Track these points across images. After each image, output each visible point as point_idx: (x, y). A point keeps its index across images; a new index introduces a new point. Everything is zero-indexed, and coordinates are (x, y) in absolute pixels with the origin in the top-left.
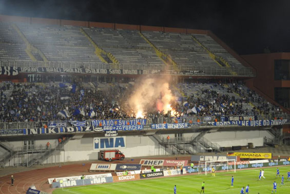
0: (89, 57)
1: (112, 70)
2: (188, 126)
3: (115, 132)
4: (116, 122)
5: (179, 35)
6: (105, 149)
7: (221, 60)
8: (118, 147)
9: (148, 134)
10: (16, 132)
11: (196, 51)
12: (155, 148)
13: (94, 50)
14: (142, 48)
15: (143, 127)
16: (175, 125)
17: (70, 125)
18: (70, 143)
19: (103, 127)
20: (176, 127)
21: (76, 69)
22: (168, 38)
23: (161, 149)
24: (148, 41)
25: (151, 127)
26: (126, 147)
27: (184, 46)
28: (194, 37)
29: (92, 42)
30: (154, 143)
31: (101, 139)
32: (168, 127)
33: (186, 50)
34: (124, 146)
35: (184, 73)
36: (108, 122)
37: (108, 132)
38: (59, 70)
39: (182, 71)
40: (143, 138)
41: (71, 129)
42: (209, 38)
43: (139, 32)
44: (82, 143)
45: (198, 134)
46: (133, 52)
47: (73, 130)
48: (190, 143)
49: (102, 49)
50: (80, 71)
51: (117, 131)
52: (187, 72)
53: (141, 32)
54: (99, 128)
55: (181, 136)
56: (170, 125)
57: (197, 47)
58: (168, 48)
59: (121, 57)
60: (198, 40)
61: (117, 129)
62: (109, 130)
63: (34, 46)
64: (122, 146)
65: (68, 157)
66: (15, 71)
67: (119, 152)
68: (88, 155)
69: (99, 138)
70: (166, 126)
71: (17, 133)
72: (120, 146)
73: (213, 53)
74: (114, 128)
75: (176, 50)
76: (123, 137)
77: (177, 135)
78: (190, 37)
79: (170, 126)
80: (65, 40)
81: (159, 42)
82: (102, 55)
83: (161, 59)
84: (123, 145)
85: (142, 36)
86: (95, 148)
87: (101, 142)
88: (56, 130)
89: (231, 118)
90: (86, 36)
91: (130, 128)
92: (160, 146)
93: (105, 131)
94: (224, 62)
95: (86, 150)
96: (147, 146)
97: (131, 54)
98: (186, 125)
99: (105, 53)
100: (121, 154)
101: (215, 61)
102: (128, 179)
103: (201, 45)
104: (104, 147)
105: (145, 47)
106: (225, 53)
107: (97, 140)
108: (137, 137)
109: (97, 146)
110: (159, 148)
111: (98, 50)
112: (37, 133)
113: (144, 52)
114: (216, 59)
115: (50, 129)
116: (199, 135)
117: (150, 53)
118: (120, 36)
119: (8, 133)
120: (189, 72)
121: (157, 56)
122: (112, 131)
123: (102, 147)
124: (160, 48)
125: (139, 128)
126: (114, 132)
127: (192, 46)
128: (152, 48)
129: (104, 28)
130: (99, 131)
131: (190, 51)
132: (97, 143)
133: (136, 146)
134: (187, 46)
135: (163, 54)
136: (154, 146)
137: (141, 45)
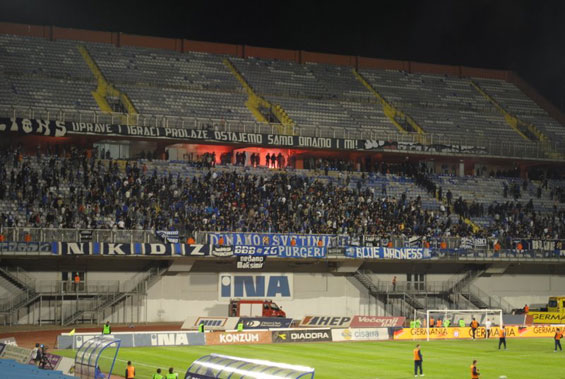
0: (229, 111)
1: (273, 137)
2: (433, 255)
3: (261, 259)
4: (265, 240)
5: (444, 78)
6: (245, 297)
7: (530, 128)
8: (274, 295)
9: (341, 270)
10: (35, 247)
11: (473, 110)
12: (361, 303)
13: (246, 99)
14: (353, 100)
15: (325, 252)
16: (401, 252)
17: (160, 239)
18: (166, 281)
19: (233, 248)
20: (405, 254)
21: (193, 132)
22: (417, 83)
23: (374, 306)
24: (369, 87)
25: (344, 252)
26: (294, 298)
27: (449, 98)
28: (477, 84)
29: (245, 84)
30: (358, 292)
31: (236, 278)
32: (385, 255)
33: (452, 106)
34: (288, 295)
35: (437, 150)
36: (248, 238)
37: (245, 259)
38: (155, 131)
39: (434, 146)
40: (332, 280)
41: (158, 249)
42: (511, 87)
43: (354, 71)
44: (193, 282)
45: (461, 277)
46: (331, 105)
47: (163, 249)
48: (439, 296)
49: (263, 98)
50: (202, 135)
51: (265, 257)
52: (445, 147)
53: (357, 70)
54: (224, 249)
55: (422, 279)
56: (389, 250)
57: (478, 102)
58: (412, 102)
59: (302, 114)
60: (484, 90)
61: (266, 253)
62: (247, 255)
63: (114, 87)
64: (283, 295)
65: (161, 312)
66: (61, 129)
67: (272, 306)
68: (207, 309)
69: (233, 275)
70: (381, 254)
71: (37, 250)
72: (279, 295)
73: (513, 114)
74: (260, 251)
75: (431, 107)
76: (286, 275)
77: (413, 277)
78: (467, 83)
79: (390, 254)
80: (186, 79)
81: (394, 91)
82: (261, 109)
83: (392, 122)
84: (286, 293)
85: (358, 78)
86: (224, 295)
87: (236, 283)
88: (126, 248)
89: (536, 245)
90: (233, 72)
91: (295, 252)
92: (373, 299)
93: (239, 256)
94: (536, 134)
95: (201, 299)
96: (343, 298)
97: (326, 110)
98: (427, 252)
99: (268, 105)
100: (277, 310)
101: (515, 130)
102: (242, 340)
103: (488, 99)
104: (242, 295)
105: (361, 98)
106: (543, 115)
107: (227, 279)
108: (318, 277)
109: (226, 291)
110: (370, 303)
111: (253, 101)
112: (82, 252)
113: (356, 107)
114: (519, 127)
115: (111, 246)
116: (463, 280)
117: (371, 109)
118: (310, 76)
119: (17, 250)
120: (451, 148)
121: (384, 116)
122: (253, 256)
123: (239, 293)
124: (396, 100)
125: (316, 253)
126: (257, 259)
127: (466, 100)
128: (376, 99)
129: (275, 60)
130: (222, 254)
131: (460, 109)
132: (226, 284)
133: (317, 297)
134: (456, 99)
135: (399, 113)
136: (358, 299)
137: (352, 93)
